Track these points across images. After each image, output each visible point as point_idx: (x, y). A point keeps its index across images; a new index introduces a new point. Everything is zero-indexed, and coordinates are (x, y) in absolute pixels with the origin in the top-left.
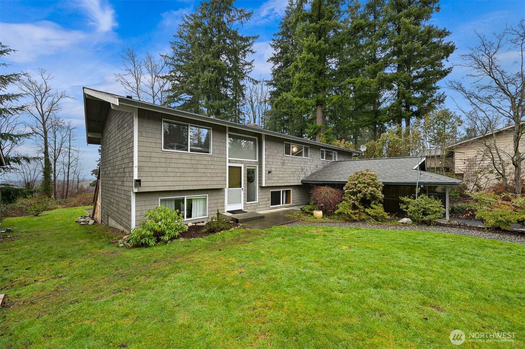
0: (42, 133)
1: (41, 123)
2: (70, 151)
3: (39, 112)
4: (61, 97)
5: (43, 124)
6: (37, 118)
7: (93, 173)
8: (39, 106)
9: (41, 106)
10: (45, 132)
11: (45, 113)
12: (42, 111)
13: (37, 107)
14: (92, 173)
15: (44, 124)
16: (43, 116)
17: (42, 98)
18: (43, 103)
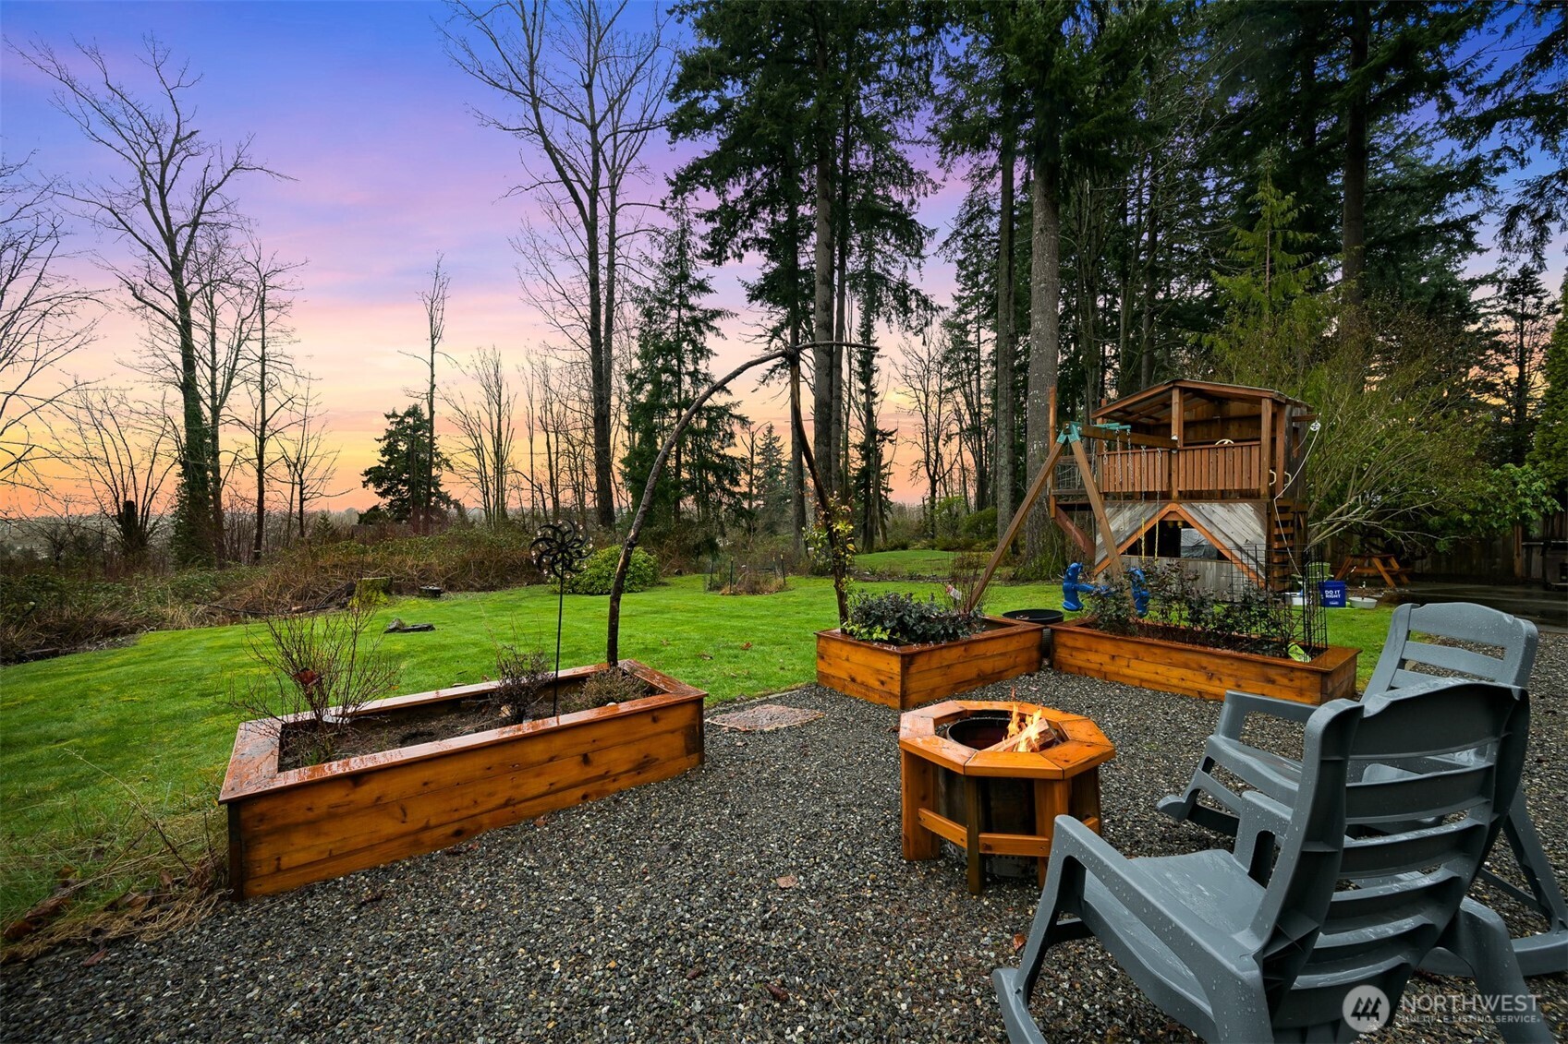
0: (169, 306)
1: (166, 267)
2: (263, 369)
3: (157, 222)
4: (236, 167)
5: (171, 273)
6: (150, 249)
7: (368, 481)
8: (155, 200)
9: (163, 197)
10: (184, 304)
11: (181, 228)
12: (167, 218)
13: (147, 202)
14: (365, 479)
15: (176, 272)
16: (170, 241)
17: (164, 165)
18: (168, 181)
